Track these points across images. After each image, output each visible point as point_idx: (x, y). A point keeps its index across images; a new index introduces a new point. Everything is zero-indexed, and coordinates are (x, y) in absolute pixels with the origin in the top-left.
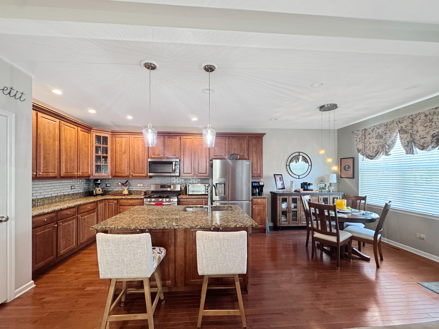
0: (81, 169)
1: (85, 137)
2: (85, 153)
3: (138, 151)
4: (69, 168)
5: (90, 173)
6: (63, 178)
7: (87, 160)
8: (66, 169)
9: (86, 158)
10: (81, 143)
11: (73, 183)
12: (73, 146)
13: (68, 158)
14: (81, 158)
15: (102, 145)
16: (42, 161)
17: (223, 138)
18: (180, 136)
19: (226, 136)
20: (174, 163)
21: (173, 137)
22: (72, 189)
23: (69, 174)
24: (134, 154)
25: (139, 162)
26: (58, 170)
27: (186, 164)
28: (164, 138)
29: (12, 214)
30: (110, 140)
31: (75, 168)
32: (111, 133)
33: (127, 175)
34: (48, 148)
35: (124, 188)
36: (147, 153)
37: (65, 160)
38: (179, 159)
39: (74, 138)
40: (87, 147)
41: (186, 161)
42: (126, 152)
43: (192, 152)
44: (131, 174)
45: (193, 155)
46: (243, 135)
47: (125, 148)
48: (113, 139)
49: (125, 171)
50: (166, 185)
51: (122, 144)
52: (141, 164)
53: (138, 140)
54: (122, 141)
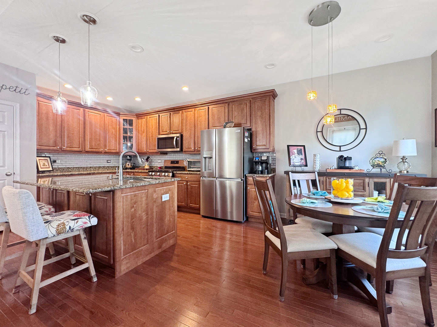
0: (107, 146)
1: (112, 121)
2: (112, 134)
3: (152, 129)
4: (94, 145)
5: (117, 150)
6: (87, 152)
7: (114, 140)
8: (91, 145)
9: (114, 138)
10: (107, 125)
12: (99, 127)
13: (93, 137)
14: (107, 138)
15: (128, 126)
16: (66, 139)
17: (223, 105)
18: (182, 110)
19: (226, 103)
20: (175, 138)
21: (177, 112)
22: (108, 162)
23: (94, 150)
24: (149, 132)
25: (152, 139)
26: (82, 146)
27: (187, 138)
28: (170, 114)
29: (18, 171)
30: (135, 121)
31: (102, 145)
32: (135, 116)
33: (145, 152)
34: (72, 130)
35: (146, 163)
36: (158, 130)
37: (90, 139)
38: (182, 134)
39: (99, 122)
40: (115, 129)
41: (188, 135)
42: (145, 131)
43: (193, 126)
44: (148, 150)
45: (193, 129)
46: (245, 98)
47: (144, 128)
48: (137, 120)
49: (144, 148)
50: (175, 161)
51: (142, 124)
52: (154, 141)
53: (152, 120)
54: (142, 122)
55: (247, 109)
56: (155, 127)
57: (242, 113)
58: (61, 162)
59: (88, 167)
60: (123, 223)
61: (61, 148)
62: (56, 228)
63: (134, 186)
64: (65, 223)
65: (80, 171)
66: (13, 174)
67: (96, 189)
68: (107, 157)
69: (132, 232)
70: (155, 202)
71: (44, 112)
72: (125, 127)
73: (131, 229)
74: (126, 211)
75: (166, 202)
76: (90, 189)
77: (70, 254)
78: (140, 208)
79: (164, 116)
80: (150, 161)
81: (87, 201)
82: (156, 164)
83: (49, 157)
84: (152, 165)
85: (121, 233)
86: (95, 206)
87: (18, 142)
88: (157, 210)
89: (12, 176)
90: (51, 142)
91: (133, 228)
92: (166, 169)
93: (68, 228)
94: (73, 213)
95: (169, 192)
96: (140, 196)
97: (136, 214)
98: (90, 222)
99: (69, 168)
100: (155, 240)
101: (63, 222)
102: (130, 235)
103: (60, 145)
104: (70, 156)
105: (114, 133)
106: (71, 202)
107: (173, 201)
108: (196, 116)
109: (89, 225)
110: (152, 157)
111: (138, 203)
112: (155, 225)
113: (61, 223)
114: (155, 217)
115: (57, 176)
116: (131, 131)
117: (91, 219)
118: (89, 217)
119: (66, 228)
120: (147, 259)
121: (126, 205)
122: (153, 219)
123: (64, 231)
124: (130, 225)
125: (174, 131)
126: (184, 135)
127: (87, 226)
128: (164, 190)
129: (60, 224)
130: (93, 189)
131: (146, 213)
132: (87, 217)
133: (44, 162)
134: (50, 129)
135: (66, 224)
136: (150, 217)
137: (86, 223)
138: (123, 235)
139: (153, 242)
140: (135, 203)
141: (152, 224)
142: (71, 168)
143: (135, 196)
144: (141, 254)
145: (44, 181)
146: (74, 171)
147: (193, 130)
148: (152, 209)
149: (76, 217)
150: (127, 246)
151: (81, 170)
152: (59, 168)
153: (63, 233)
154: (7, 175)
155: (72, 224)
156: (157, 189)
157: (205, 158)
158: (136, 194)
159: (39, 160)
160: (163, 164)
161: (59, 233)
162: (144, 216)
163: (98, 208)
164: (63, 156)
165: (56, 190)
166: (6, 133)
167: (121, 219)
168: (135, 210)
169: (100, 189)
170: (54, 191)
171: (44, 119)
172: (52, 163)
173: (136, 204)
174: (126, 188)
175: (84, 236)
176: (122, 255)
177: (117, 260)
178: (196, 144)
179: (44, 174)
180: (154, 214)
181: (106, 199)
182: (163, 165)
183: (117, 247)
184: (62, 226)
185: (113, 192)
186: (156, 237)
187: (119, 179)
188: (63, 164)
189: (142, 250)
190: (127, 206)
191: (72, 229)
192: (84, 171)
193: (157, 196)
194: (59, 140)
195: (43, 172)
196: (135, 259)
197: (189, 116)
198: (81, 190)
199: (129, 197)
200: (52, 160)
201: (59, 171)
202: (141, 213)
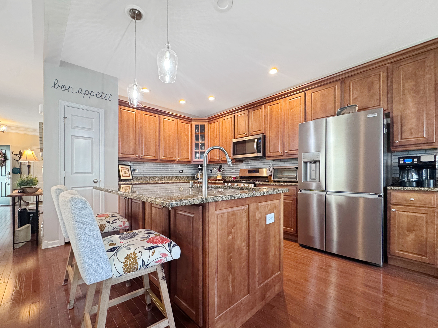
0: (180, 154)
1: (185, 127)
3: (226, 133)
4: (168, 153)
5: (189, 159)
6: (162, 161)
7: (186, 148)
8: (165, 154)
9: (186, 146)
10: (180, 132)
11: (181, 168)
12: (172, 135)
13: (167, 145)
14: (180, 145)
15: (200, 133)
16: (143, 147)
17: (331, 85)
18: (265, 104)
19: (337, 81)
20: (256, 140)
21: (258, 108)
22: (180, 172)
23: (168, 159)
24: (223, 137)
25: (226, 144)
26: (157, 154)
27: (272, 139)
28: (249, 112)
29: (103, 179)
30: (207, 127)
31: (175, 153)
32: (207, 121)
33: (218, 160)
34: (149, 137)
35: (218, 173)
36: (233, 134)
37: (164, 146)
38: (265, 134)
39: (172, 129)
40: (187, 136)
41: (273, 136)
42: (217, 137)
43: (280, 122)
44: (221, 158)
45: (281, 126)
46: (375, 66)
47: (217, 133)
48: (209, 125)
49: (216, 155)
50: (254, 170)
51: (214, 129)
52: (228, 147)
53: (226, 122)
54: (214, 126)
55: (380, 82)
56: (230, 130)
57: (369, 91)
58: (140, 171)
59: (163, 177)
60: (218, 259)
61: (139, 157)
62: (124, 263)
63: (233, 198)
64: (136, 254)
65: (155, 181)
66: (99, 181)
67: (181, 200)
68: (180, 167)
69: (229, 275)
70: (257, 224)
71: (125, 120)
72: (197, 133)
73: (228, 269)
74: (221, 239)
75: (271, 225)
76: (173, 200)
77: (144, 291)
78: (239, 235)
79: (241, 117)
80: (223, 171)
81: (164, 217)
82: (229, 174)
83: (130, 166)
84: (225, 176)
85: (214, 276)
86: (175, 225)
87: (103, 148)
88: (260, 239)
89: (98, 183)
90: (131, 151)
91: (230, 268)
92: (243, 179)
93: (140, 262)
94: (148, 235)
95: (275, 211)
96: (239, 214)
97: (235, 244)
98: (171, 254)
99: (146, 177)
100: (258, 287)
101: (134, 252)
102: (227, 280)
103: (139, 153)
104: (147, 165)
105: (186, 140)
106: (147, 216)
107: (279, 225)
108: (286, 108)
109: (169, 259)
110: (224, 166)
111: (237, 226)
112: (258, 262)
113: (131, 254)
114: (257, 250)
115: (136, 184)
116: (203, 136)
117: (172, 248)
118: (169, 245)
119: (138, 264)
120: (248, 318)
121: (221, 230)
122: (255, 252)
123: (135, 268)
124: (226, 262)
125: (253, 132)
126: (268, 135)
127: (167, 261)
128: (269, 207)
129: (129, 256)
130: (177, 201)
131: (247, 244)
132: (166, 245)
133: (125, 170)
134: (130, 137)
135: (139, 255)
136: (251, 249)
137: (164, 255)
138: (217, 280)
139: (255, 289)
140: (233, 226)
141: (254, 261)
142: (148, 177)
143: (232, 215)
144: (240, 311)
145: (125, 190)
146: (150, 180)
147: (281, 128)
148: (254, 237)
149: (152, 245)
150: (222, 297)
151: (156, 179)
152: (138, 177)
153: (133, 271)
154: (95, 182)
155: (146, 256)
156: (260, 204)
157: (306, 163)
158: (234, 211)
159: (121, 168)
160: (239, 173)
161: (127, 271)
162: (244, 248)
163: (180, 229)
164: (141, 165)
165: (132, 199)
166: (94, 139)
167: (215, 253)
168: (232, 238)
169: (186, 201)
170: (130, 200)
171: (126, 127)
172: (132, 171)
173: (235, 228)
174: (222, 201)
175: (162, 274)
176: (216, 314)
177: (210, 322)
178: (286, 146)
179: (125, 183)
180: (256, 244)
181: (193, 218)
182: (238, 176)
183: (210, 300)
184: (132, 260)
185: (203, 206)
186: (258, 281)
187: (203, 188)
188: (141, 173)
189: (242, 303)
190: (223, 231)
191: (146, 264)
192: (159, 181)
193: (260, 216)
194: (138, 147)
195: (124, 180)
196: (232, 319)
197: (275, 109)
198: (159, 202)
199: (226, 215)
200: (132, 169)
201: (138, 180)
202: (240, 243)
